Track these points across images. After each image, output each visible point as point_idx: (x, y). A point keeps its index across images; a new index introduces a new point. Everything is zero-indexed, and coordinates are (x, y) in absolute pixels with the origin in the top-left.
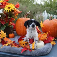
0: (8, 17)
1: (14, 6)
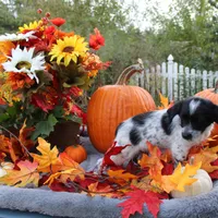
0: (65, 85)
1: (86, 44)
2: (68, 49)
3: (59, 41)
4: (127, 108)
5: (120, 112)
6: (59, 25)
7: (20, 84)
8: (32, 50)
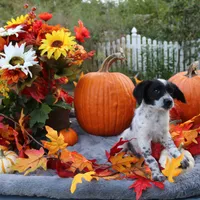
0: (56, 77)
2: (57, 44)
3: (47, 35)
4: (113, 95)
5: (106, 99)
6: (46, 20)
7: (15, 79)
8: (23, 45)
